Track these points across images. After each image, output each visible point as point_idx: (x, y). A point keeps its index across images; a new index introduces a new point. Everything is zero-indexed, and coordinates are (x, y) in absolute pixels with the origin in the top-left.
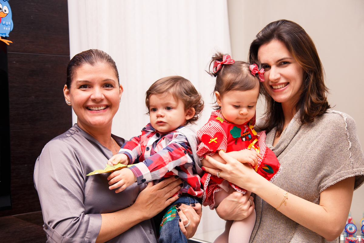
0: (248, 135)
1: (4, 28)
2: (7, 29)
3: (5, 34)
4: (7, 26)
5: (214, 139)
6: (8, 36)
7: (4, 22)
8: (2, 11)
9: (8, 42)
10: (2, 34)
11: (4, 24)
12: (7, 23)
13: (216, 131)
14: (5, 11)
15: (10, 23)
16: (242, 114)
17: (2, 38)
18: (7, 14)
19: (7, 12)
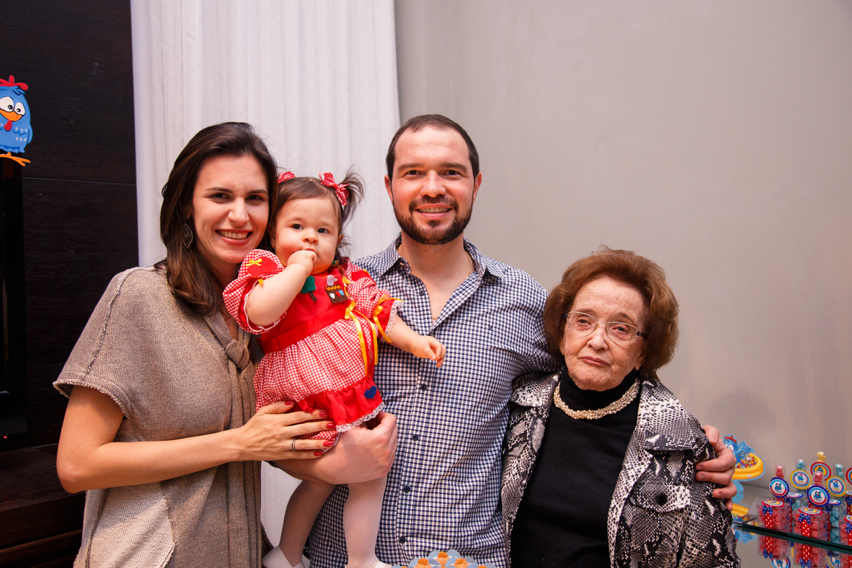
1: (17, 139)
2: (21, 140)
3: (18, 148)
4: (21, 135)
6: (22, 151)
7: (17, 129)
8: (14, 111)
9: (23, 162)
10: (14, 148)
11: (16, 132)
12: (22, 130)
14: (19, 110)
15: (26, 131)
16: (307, 240)
17: (13, 154)
18: (23, 116)
19: (23, 112)
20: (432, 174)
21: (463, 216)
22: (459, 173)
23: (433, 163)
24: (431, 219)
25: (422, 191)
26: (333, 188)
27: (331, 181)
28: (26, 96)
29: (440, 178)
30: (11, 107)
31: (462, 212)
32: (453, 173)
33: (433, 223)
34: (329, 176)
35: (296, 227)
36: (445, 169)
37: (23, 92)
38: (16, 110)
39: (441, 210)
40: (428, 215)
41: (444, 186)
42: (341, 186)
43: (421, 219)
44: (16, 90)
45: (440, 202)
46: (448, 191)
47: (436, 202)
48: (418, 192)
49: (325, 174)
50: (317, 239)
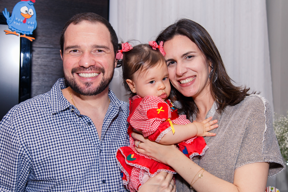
1: (29, 27)
2: (31, 28)
3: (29, 32)
4: (31, 25)
5: (159, 108)
6: (31, 33)
8: (28, 13)
9: (31, 39)
10: (27, 32)
11: (28, 24)
12: (31, 23)
13: (157, 103)
14: (31, 13)
15: (34, 23)
17: (27, 35)
18: (32, 16)
19: (32, 14)
28: (34, 5)
30: (26, 11)
37: (33, 4)
38: (29, 13)
44: (29, 3)
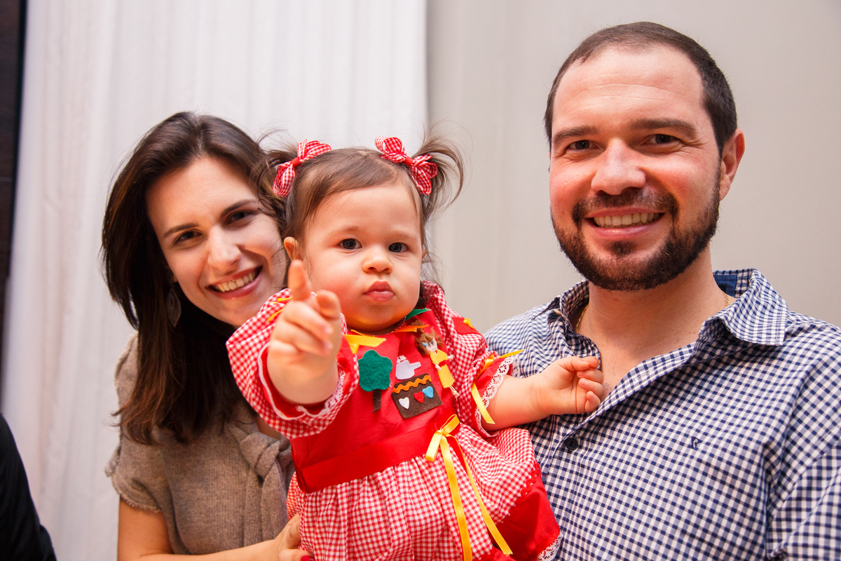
0: (422, 386)
16: (372, 270)
20: (616, 146)
21: (689, 227)
22: (676, 139)
23: (616, 123)
24: (614, 239)
25: (594, 183)
26: (405, 164)
27: (399, 152)
29: (633, 153)
31: (688, 219)
32: (664, 139)
33: (620, 248)
34: (393, 144)
35: (349, 244)
36: (644, 132)
39: (636, 219)
40: (609, 231)
41: (642, 170)
42: (418, 160)
43: (597, 241)
45: (631, 203)
46: (651, 179)
47: (623, 204)
48: (585, 185)
49: (387, 141)
50: (391, 265)
